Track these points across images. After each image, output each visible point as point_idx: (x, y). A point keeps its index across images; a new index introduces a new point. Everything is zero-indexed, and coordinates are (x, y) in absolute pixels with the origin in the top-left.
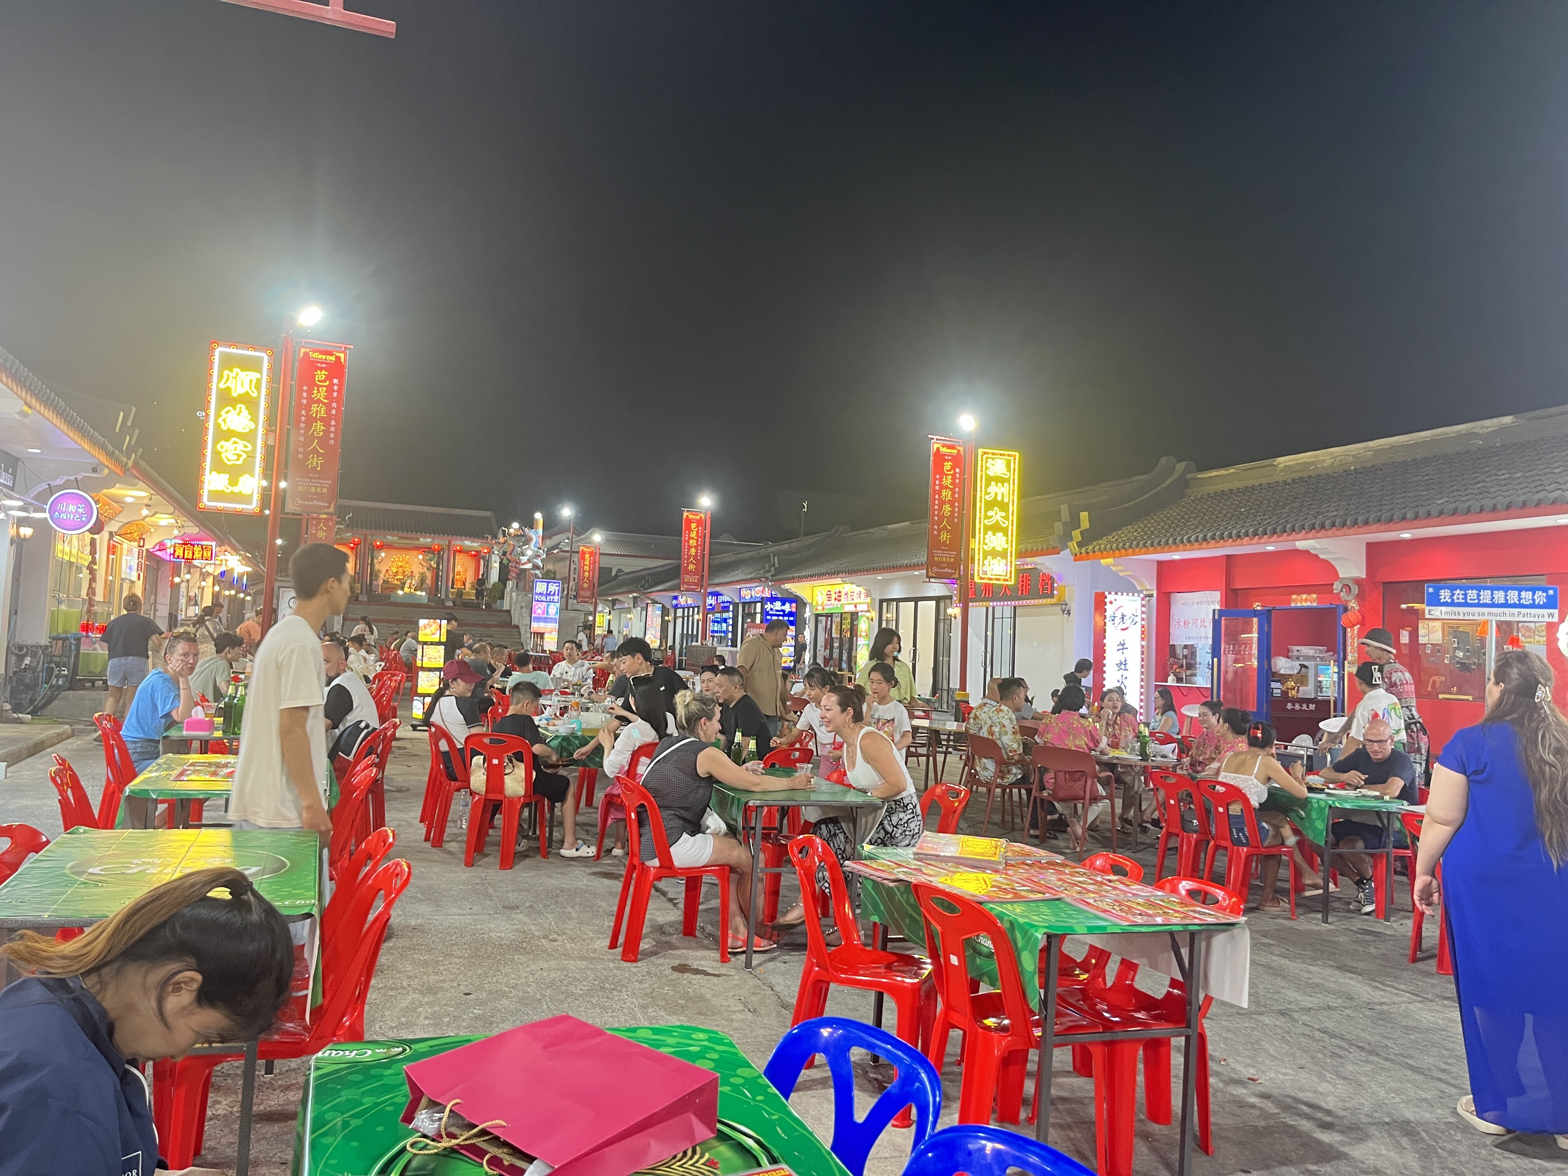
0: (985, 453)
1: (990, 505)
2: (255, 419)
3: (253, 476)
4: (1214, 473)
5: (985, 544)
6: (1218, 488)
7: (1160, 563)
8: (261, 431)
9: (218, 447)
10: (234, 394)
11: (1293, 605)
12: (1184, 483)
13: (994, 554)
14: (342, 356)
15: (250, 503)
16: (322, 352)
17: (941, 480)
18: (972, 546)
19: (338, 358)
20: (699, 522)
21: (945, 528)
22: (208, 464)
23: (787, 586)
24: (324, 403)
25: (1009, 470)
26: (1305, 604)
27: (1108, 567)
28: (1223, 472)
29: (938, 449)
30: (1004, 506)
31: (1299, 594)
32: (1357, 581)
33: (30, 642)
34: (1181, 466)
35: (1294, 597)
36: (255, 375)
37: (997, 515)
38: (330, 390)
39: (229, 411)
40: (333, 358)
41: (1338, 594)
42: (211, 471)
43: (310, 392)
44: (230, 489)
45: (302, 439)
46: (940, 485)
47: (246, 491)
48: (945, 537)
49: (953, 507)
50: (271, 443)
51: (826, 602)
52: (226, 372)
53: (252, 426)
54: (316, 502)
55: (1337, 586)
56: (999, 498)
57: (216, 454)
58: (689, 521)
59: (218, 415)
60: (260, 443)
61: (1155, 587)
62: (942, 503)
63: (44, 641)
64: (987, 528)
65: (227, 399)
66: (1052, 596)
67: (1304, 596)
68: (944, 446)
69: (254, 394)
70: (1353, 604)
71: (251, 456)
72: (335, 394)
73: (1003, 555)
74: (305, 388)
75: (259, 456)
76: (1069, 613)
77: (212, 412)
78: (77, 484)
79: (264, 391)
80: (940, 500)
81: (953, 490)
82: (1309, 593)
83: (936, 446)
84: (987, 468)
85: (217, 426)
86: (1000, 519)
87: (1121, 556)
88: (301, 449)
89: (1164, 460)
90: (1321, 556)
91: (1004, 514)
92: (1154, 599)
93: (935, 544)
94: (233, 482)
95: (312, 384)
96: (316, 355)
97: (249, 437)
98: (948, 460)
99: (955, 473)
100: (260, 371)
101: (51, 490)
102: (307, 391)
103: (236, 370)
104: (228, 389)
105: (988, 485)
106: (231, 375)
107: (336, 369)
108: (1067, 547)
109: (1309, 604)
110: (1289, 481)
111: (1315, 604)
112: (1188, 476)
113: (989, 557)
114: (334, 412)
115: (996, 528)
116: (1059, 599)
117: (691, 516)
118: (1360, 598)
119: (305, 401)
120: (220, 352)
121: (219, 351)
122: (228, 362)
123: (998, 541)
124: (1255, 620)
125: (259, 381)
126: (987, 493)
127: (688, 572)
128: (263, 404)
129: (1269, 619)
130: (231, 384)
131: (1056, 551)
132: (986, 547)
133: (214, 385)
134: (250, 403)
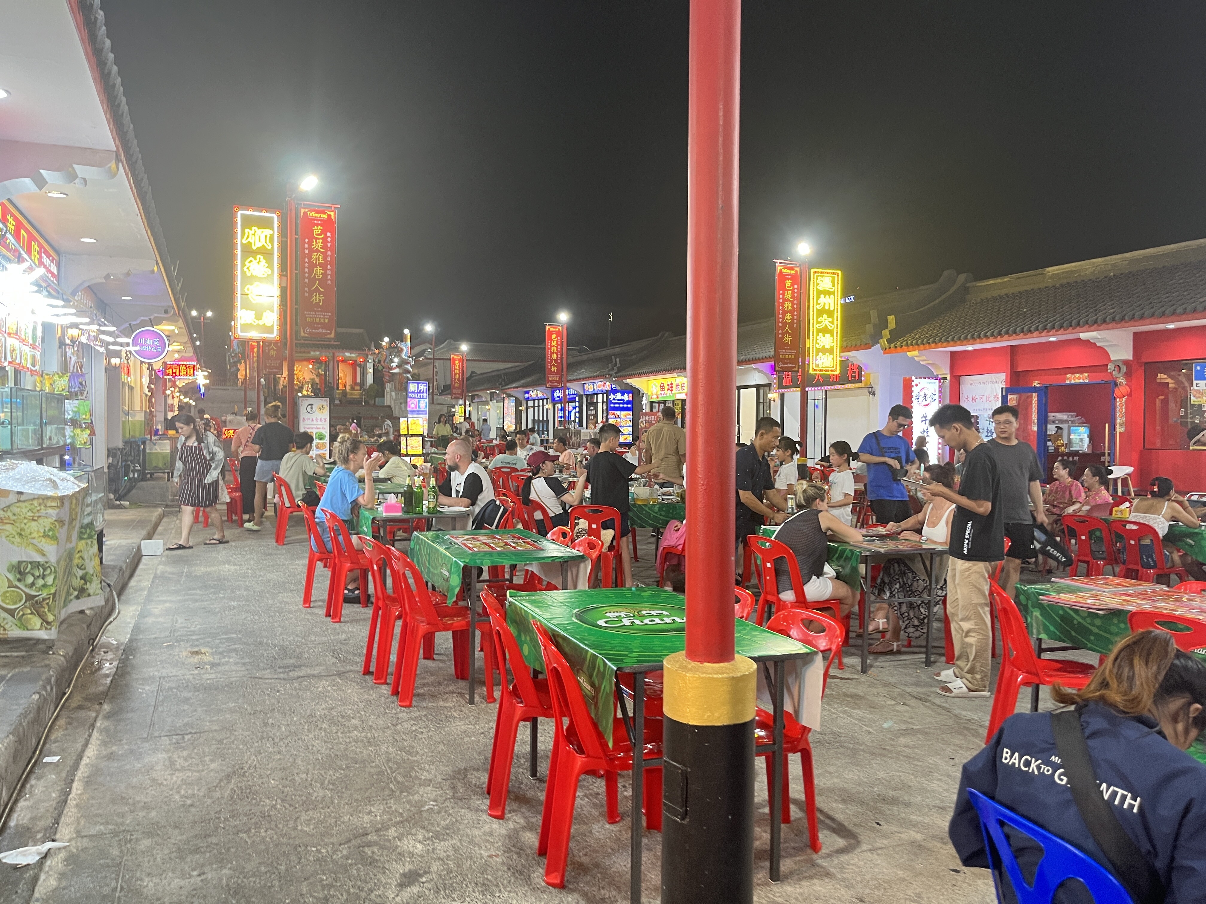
0: (815, 272)
1: (820, 313)
2: (271, 266)
3: (272, 310)
4: (991, 282)
5: (817, 343)
6: (996, 293)
7: (952, 354)
8: (276, 275)
9: (246, 289)
10: (254, 248)
11: (1067, 382)
12: (965, 290)
13: (824, 350)
14: (332, 214)
15: (273, 333)
16: (317, 212)
17: (783, 295)
18: (807, 345)
19: (329, 216)
20: (558, 334)
21: (787, 332)
22: (238, 303)
23: (629, 381)
24: (321, 252)
25: (834, 286)
26: (1077, 381)
27: (912, 358)
28: (999, 280)
29: (781, 270)
30: (830, 313)
31: (1073, 373)
32: (1126, 362)
34: (962, 277)
35: (1069, 376)
36: (268, 232)
37: (825, 321)
38: (325, 240)
39: (251, 261)
40: (325, 216)
41: (1111, 373)
42: (241, 309)
43: (310, 244)
44: (256, 322)
45: (307, 281)
46: (783, 299)
47: (269, 324)
48: (787, 339)
49: (793, 315)
50: (284, 285)
51: (660, 392)
52: (247, 230)
53: (269, 272)
54: (320, 330)
55: (1110, 367)
56: (827, 308)
57: (244, 295)
58: (551, 333)
59: (243, 265)
60: (276, 286)
61: (948, 372)
62: (785, 312)
63: (120, 445)
64: (819, 331)
65: (248, 251)
66: (860, 381)
67: (1077, 375)
68: (785, 268)
69: (269, 247)
70: (1122, 380)
71: (270, 296)
72: (329, 245)
73: (831, 351)
74: (306, 240)
75: (276, 296)
76: (874, 394)
77: (238, 262)
78: (151, 323)
79: (276, 244)
80: (783, 310)
81: (792, 302)
82: (1082, 373)
83: (780, 268)
84: (818, 284)
85: (243, 273)
86: (828, 324)
87: (925, 349)
88: (306, 289)
89: (946, 273)
90: (1098, 344)
91: (830, 319)
92: (947, 382)
93: (779, 345)
94: (258, 317)
95: (311, 238)
96: (313, 214)
97: (268, 281)
98: (788, 279)
99: (794, 289)
100: (272, 228)
101: (132, 328)
102: (308, 243)
103: (254, 228)
104: (249, 244)
105: (818, 297)
106: (251, 232)
107: (327, 224)
108: (878, 343)
109: (1081, 381)
110: (1058, 285)
111: (1087, 381)
112: (968, 285)
113: (820, 354)
114: (329, 259)
115: (825, 331)
116: (866, 384)
117: (552, 329)
118: (1128, 375)
119: (307, 251)
120: (242, 215)
121: (240, 213)
122: (248, 222)
123: (826, 341)
124: (1035, 395)
125: (272, 237)
126: (818, 304)
127: (552, 373)
128: (276, 255)
129: (1046, 394)
130: (251, 239)
131: (868, 347)
132: (818, 346)
133: (239, 241)
134: (267, 254)
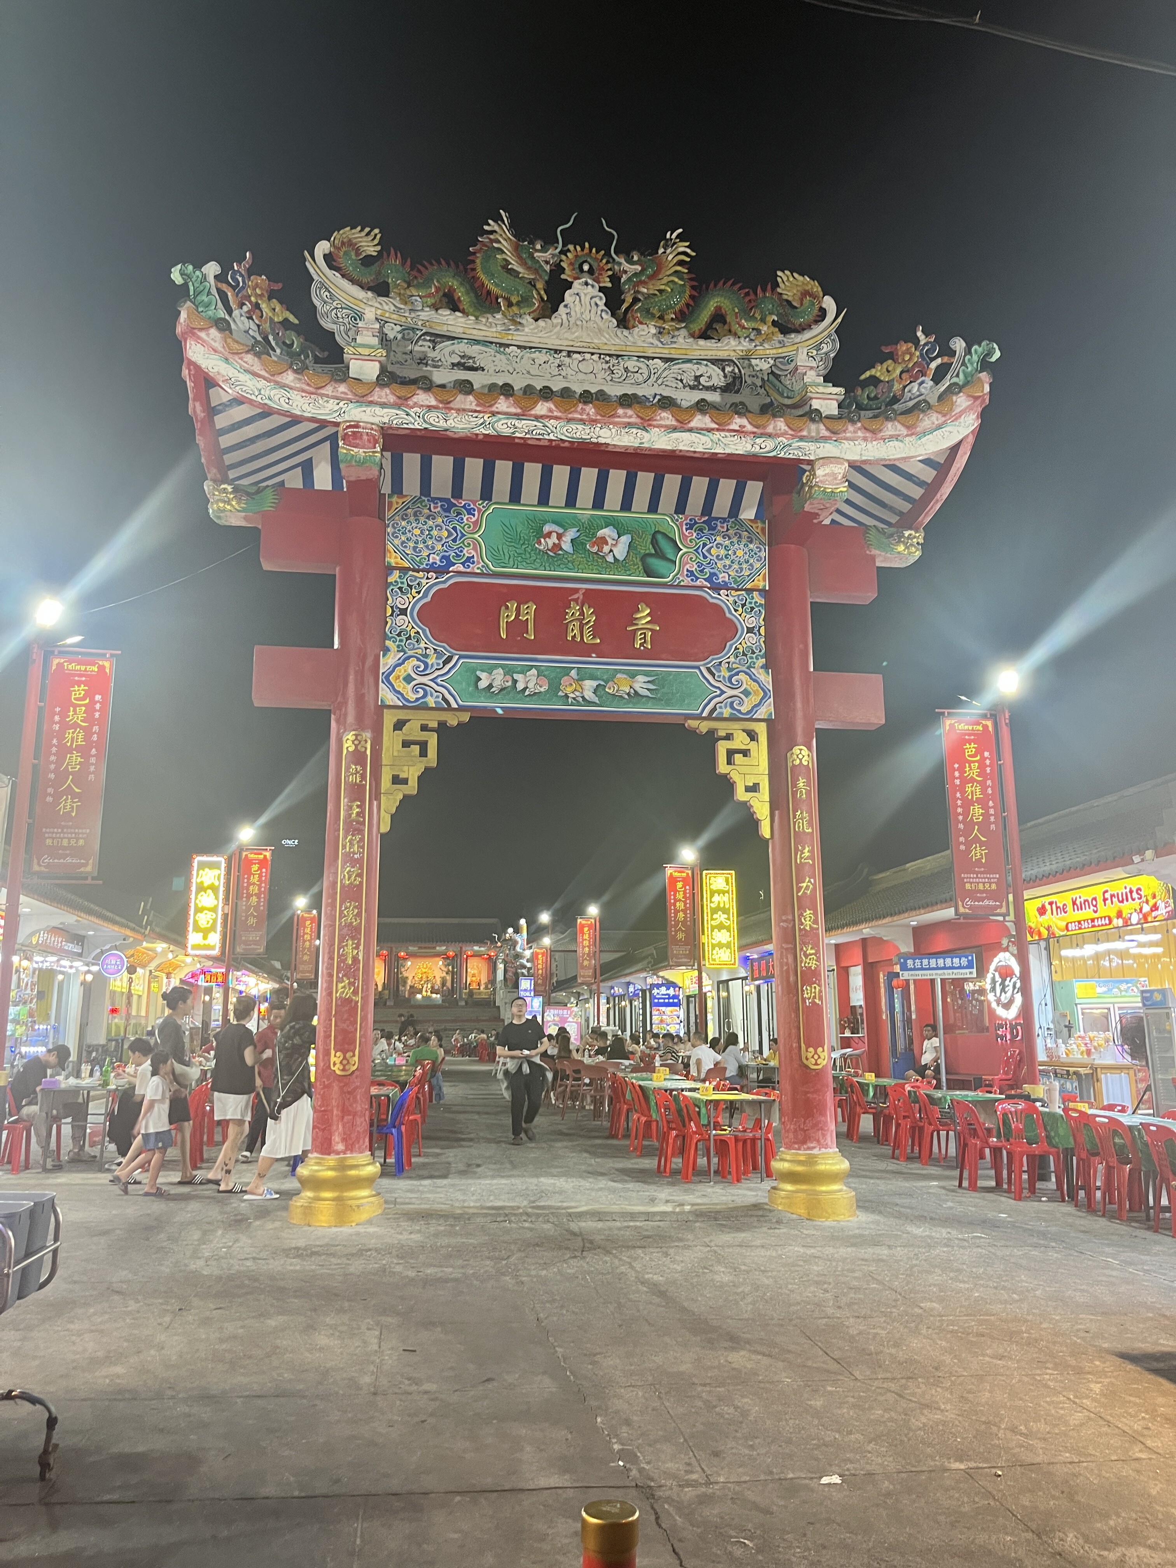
0: (708, 874)
1: (714, 911)
2: (217, 898)
3: (216, 932)
5: (713, 939)
8: (221, 905)
9: (197, 917)
10: (205, 885)
13: (720, 946)
14: (267, 854)
15: (214, 950)
16: (256, 854)
17: (675, 895)
18: (702, 941)
19: (265, 856)
20: (590, 926)
21: (681, 929)
22: (190, 928)
24: (257, 885)
25: (727, 885)
29: (671, 874)
30: (725, 911)
33: (95, 1043)
36: (216, 872)
37: (721, 917)
38: (260, 875)
39: (202, 895)
40: (262, 856)
42: (192, 932)
43: (249, 879)
44: (203, 942)
45: (244, 908)
46: (675, 899)
47: (212, 944)
48: (681, 936)
49: (686, 913)
50: (226, 912)
51: (691, 986)
52: (201, 872)
53: (216, 902)
54: (254, 947)
56: (722, 905)
57: (195, 922)
58: (583, 926)
59: (196, 898)
60: (220, 913)
61: (835, 964)
62: (677, 912)
63: (102, 1041)
64: (714, 927)
65: (201, 888)
68: (675, 871)
69: (216, 883)
71: (215, 921)
72: (264, 878)
73: (728, 946)
74: (246, 876)
75: (219, 921)
77: (193, 896)
78: (116, 948)
79: (222, 881)
80: (675, 909)
81: (685, 902)
83: (670, 872)
84: (710, 884)
85: (196, 904)
86: (724, 920)
88: (243, 914)
90: (885, 938)
91: (726, 916)
92: (835, 973)
94: (205, 938)
95: (250, 874)
96: (252, 856)
97: (214, 910)
98: (679, 881)
99: (686, 890)
100: (219, 868)
101: (102, 952)
102: (247, 878)
103: (206, 870)
104: (202, 883)
105: (712, 896)
106: (204, 873)
107: (263, 863)
114: (263, 889)
115: (721, 927)
117: (583, 923)
119: (246, 885)
121: (197, 860)
122: (202, 866)
123: (723, 936)
125: (219, 876)
126: (712, 902)
128: (222, 889)
130: (203, 879)
132: (714, 942)
133: (194, 881)
134: (214, 889)
